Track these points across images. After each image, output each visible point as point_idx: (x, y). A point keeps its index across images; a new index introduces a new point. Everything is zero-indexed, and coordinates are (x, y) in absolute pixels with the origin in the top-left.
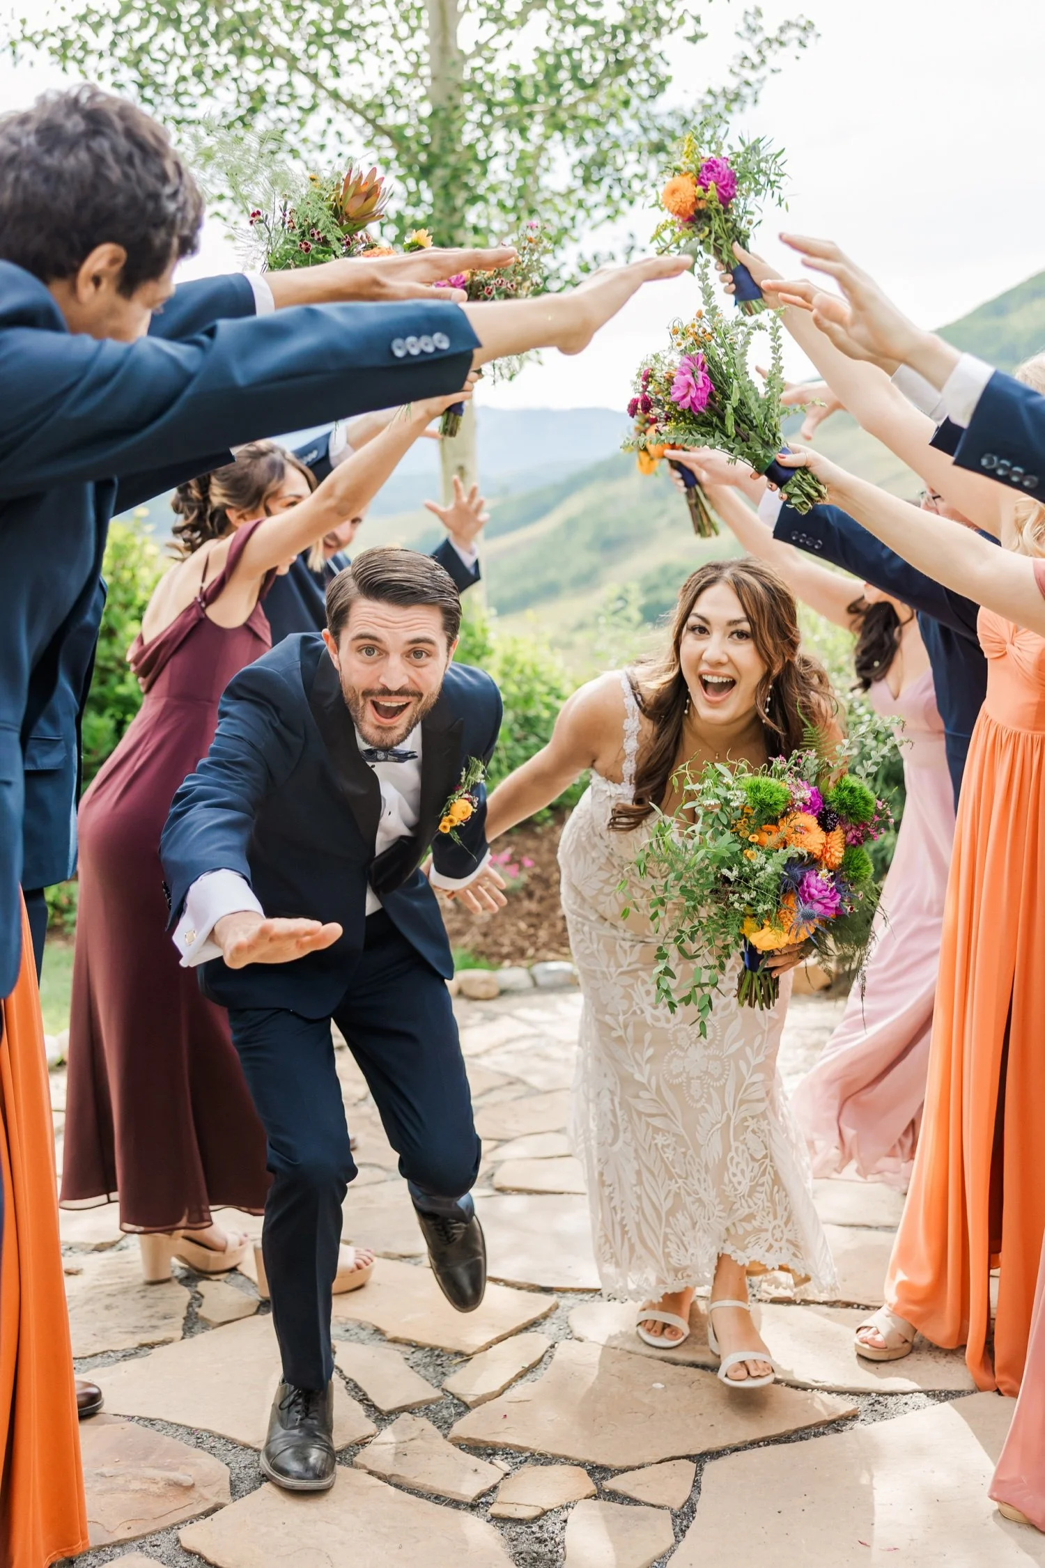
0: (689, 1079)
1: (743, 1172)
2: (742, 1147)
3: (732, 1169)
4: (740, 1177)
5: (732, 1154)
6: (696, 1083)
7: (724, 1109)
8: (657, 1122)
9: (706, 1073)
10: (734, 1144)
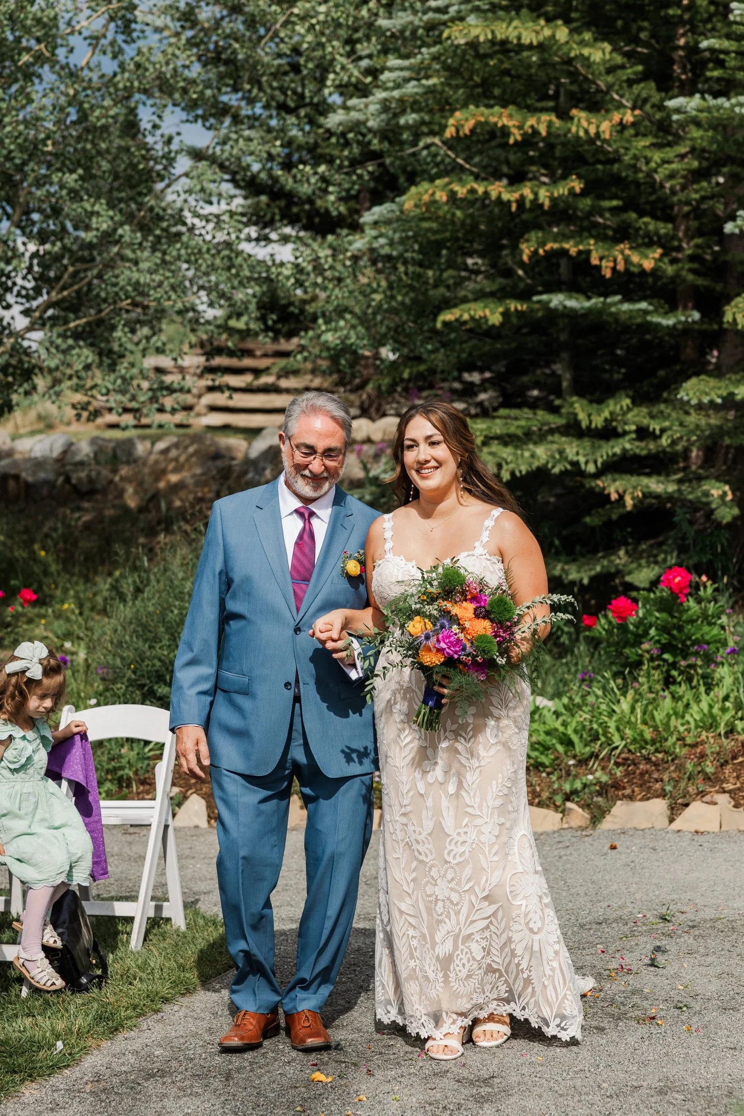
0: (437, 900)
1: (464, 965)
2: (466, 950)
3: (457, 962)
4: (461, 968)
5: (459, 952)
6: (440, 904)
7: (458, 924)
8: (411, 920)
9: (448, 899)
10: (461, 947)
